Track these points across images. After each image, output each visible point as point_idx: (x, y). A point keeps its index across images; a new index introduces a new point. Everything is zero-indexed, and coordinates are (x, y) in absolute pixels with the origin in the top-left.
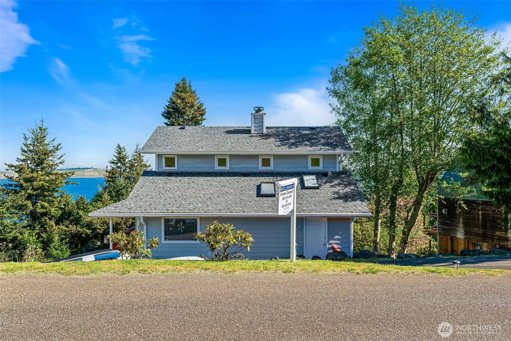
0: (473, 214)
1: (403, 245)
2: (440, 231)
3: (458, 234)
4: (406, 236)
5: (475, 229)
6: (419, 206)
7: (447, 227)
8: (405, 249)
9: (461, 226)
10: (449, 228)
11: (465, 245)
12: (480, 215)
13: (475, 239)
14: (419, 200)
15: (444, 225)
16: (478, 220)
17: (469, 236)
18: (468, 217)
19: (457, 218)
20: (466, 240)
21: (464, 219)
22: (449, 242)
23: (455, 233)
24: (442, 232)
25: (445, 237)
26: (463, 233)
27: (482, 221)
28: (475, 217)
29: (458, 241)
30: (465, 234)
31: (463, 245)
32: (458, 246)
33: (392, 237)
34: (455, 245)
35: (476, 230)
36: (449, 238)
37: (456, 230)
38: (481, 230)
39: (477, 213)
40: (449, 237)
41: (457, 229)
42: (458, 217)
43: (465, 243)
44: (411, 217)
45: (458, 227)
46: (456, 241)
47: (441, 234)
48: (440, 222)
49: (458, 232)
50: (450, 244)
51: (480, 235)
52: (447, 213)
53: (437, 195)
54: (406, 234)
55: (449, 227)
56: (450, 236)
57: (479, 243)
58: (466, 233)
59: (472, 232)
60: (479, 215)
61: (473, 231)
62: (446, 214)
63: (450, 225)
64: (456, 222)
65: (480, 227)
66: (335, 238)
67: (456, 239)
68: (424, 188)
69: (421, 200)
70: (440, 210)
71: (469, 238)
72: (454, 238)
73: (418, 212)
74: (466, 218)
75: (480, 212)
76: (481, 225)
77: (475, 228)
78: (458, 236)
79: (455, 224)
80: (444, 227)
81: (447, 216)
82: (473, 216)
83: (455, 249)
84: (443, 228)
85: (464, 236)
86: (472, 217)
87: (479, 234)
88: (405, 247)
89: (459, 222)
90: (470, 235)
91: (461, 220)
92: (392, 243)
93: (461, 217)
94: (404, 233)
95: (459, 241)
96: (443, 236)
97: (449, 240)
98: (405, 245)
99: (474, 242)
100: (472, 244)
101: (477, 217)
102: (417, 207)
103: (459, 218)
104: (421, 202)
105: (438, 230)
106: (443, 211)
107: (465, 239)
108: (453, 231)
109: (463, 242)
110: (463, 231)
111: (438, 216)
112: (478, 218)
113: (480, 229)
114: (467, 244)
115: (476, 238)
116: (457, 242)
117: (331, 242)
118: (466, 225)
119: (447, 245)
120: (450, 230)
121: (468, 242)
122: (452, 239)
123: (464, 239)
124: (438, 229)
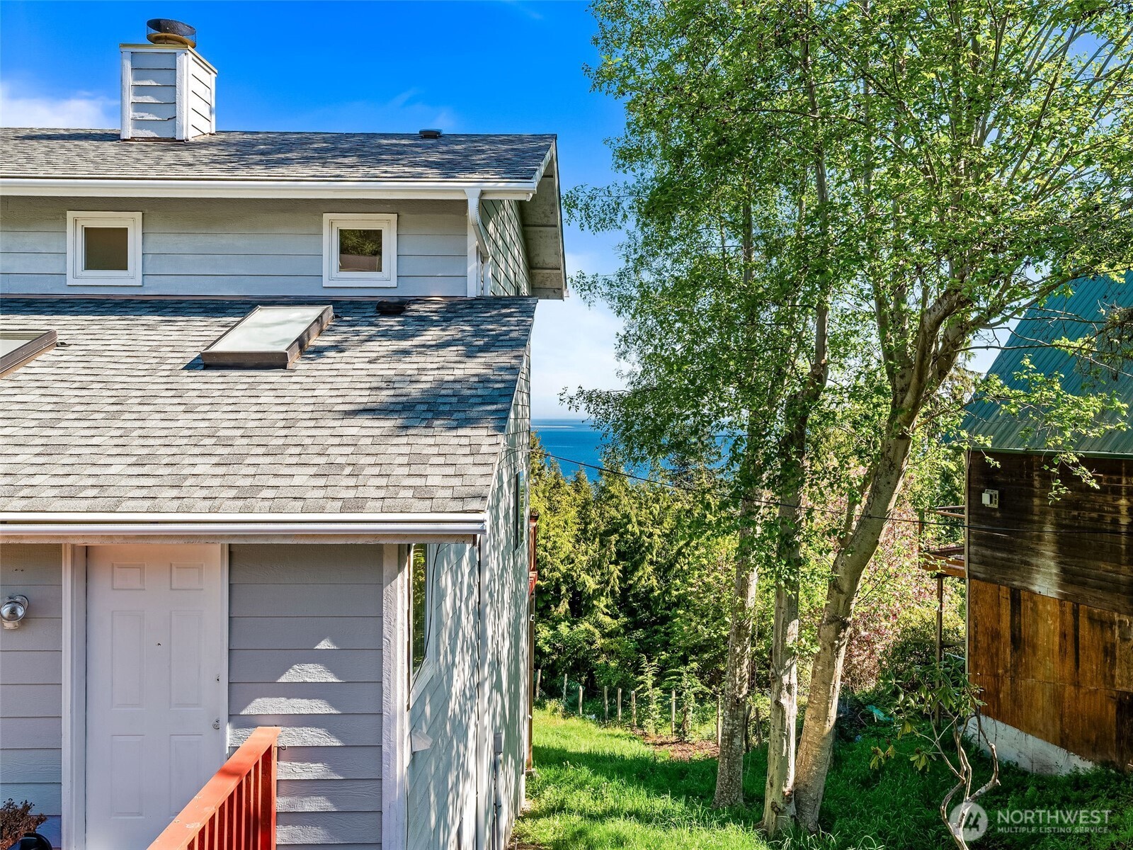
0: (1094, 510)
1: (832, 634)
2: (973, 567)
3: (1039, 582)
4: (843, 597)
5: (1102, 565)
6: (893, 478)
7: (999, 555)
8: (840, 647)
9: (1048, 550)
10: (1003, 559)
11: (1063, 623)
12: (1124, 511)
13: (1101, 600)
14: (891, 454)
15: (987, 547)
16: (1112, 532)
17: (1077, 590)
18: (1075, 518)
19: (1033, 522)
20: (1069, 605)
21: (1059, 525)
22: (1003, 606)
23: (1027, 578)
24: (981, 569)
25: (990, 588)
26: (1055, 578)
27: (1128, 533)
28: (1101, 518)
29: (1035, 603)
30: (1064, 580)
31: (1054, 622)
32: (1035, 622)
33: (784, 604)
34: (1027, 619)
35: (1104, 567)
36: (1005, 592)
37: (1028, 564)
38: (1125, 569)
39: (1109, 505)
40: (1004, 588)
41: (1034, 561)
42: (1036, 518)
43: (1063, 613)
44: (861, 524)
45: (1038, 554)
46: (1030, 605)
47: (976, 578)
48: (976, 537)
49: (1038, 572)
50: (1009, 612)
51: (1124, 588)
52: (996, 506)
53: (964, 434)
54: (842, 590)
55: (1004, 555)
56: (1007, 585)
57: (1117, 619)
58: (1068, 577)
59: (1088, 576)
60: (1117, 510)
61: (1094, 572)
62: (994, 510)
63: (1009, 547)
64: (1031, 538)
65: (1124, 559)
66: (283, 679)
67: (1031, 599)
68: (909, 398)
69: (900, 452)
70: (975, 495)
71: (1077, 596)
72: (1024, 595)
73: (889, 500)
74: (1067, 522)
75: (1123, 502)
76: (1128, 550)
77: (1102, 560)
78: (1036, 589)
79: (1026, 543)
80: (988, 553)
81: (998, 515)
82: (1094, 515)
83: (1026, 632)
84: (983, 556)
85: (1061, 587)
86: (1091, 519)
87: (1116, 582)
88: (840, 640)
89: (1040, 538)
90: (1084, 584)
91: (1048, 528)
92: (786, 625)
93: (1050, 518)
94: (834, 585)
95: (1041, 607)
96: (982, 584)
97: (1003, 601)
98: (838, 632)
99: (1099, 614)
100: (1091, 619)
101: (1108, 520)
102: (883, 480)
103: (1042, 523)
104: (899, 459)
105: (966, 562)
106: (986, 499)
107: (1064, 598)
108: (1018, 569)
109: (1057, 610)
110: (1054, 571)
111: (966, 516)
112: (1115, 522)
113: (1120, 564)
114: (1069, 618)
115: (1108, 597)
116: (1034, 610)
117: (259, 706)
118: (1069, 548)
119: (999, 616)
120: (1006, 566)
121: (1076, 613)
122: (1016, 598)
123: (1061, 601)
124: (964, 557)
